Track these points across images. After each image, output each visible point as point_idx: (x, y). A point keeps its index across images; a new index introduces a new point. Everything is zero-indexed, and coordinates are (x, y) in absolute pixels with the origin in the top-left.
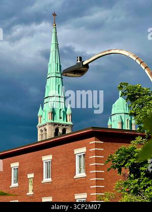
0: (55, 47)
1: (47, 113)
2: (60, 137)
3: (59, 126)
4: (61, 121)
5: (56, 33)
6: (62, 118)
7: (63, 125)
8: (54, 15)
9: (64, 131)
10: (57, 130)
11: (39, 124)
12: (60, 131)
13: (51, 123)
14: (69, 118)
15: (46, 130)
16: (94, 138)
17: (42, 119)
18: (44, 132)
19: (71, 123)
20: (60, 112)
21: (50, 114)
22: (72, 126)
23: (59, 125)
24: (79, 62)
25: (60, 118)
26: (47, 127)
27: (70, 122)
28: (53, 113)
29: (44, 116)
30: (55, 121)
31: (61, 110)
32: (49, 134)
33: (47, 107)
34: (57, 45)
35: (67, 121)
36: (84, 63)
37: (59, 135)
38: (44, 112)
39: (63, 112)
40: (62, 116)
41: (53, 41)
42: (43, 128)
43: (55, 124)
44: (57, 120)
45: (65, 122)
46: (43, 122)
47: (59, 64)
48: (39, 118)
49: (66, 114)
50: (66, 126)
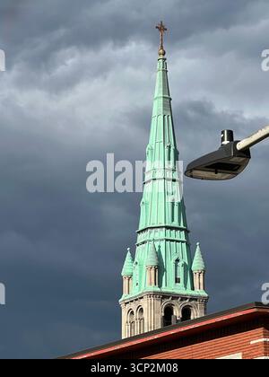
0: (164, 105)
1: (145, 268)
2: (175, 327)
3: (174, 302)
4: (180, 289)
5: (165, 72)
6: (182, 280)
7: (184, 298)
8: (161, 28)
9: (186, 312)
10: (168, 311)
11: (125, 297)
12: (177, 313)
13: (155, 294)
14: (198, 280)
15: (142, 310)
16: (261, 330)
17: (133, 282)
18: (136, 315)
19: (204, 294)
20: (176, 266)
21: (153, 272)
22: (205, 300)
23: (175, 297)
24: (226, 142)
25: (177, 280)
26: (144, 303)
27: (200, 292)
28: (159, 269)
29: (137, 277)
30: (164, 289)
31: (177, 260)
32: (150, 320)
33: (145, 255)
34: (167, 101)
35: (193, 289)
36: (239, 146)
37: (173, 322)
38: (137, 267)
39: (184, 265)
40: (181, 276)
41: (158, 92)
42: (133, 306)
43: (164, 296)
44: (170, 286)
45: (189, 292)
46: (135, 292)
47: (172, 148)
48: (125, 282)
49: (191, 272)
50: (191, 299)
